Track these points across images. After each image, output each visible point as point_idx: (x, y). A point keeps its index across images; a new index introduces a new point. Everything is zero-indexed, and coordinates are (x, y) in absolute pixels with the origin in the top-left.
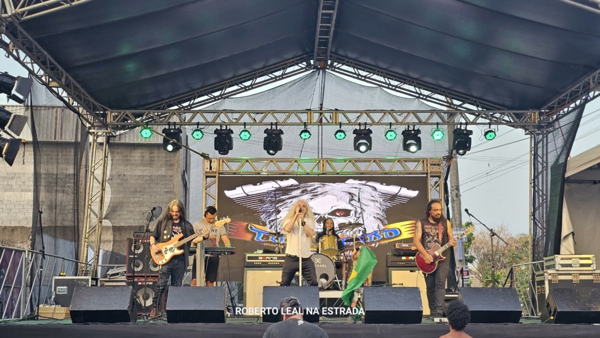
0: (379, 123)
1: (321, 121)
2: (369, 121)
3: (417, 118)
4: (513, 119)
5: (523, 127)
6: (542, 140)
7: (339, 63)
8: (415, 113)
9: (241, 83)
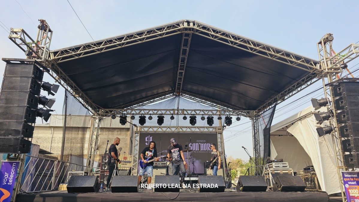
0: (199, 114)
1: (178, 113)
2: (195, 113)
3: (212, 113)
4: (246, 114)
5: (249, 117)
6: (256, 121)
9: (150, 100)
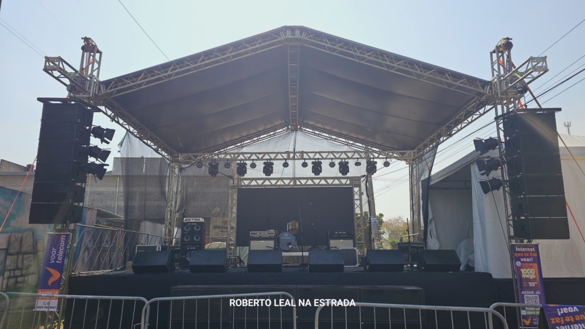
0: (326, 159)
1: (294, 157)
2: (320, 157)
3: (347, 155)
4: (399, 156)
5: (405, 160)
6: (416, 167)
7: (304, 127)
8: (345, 152)
9: (252, 139)
